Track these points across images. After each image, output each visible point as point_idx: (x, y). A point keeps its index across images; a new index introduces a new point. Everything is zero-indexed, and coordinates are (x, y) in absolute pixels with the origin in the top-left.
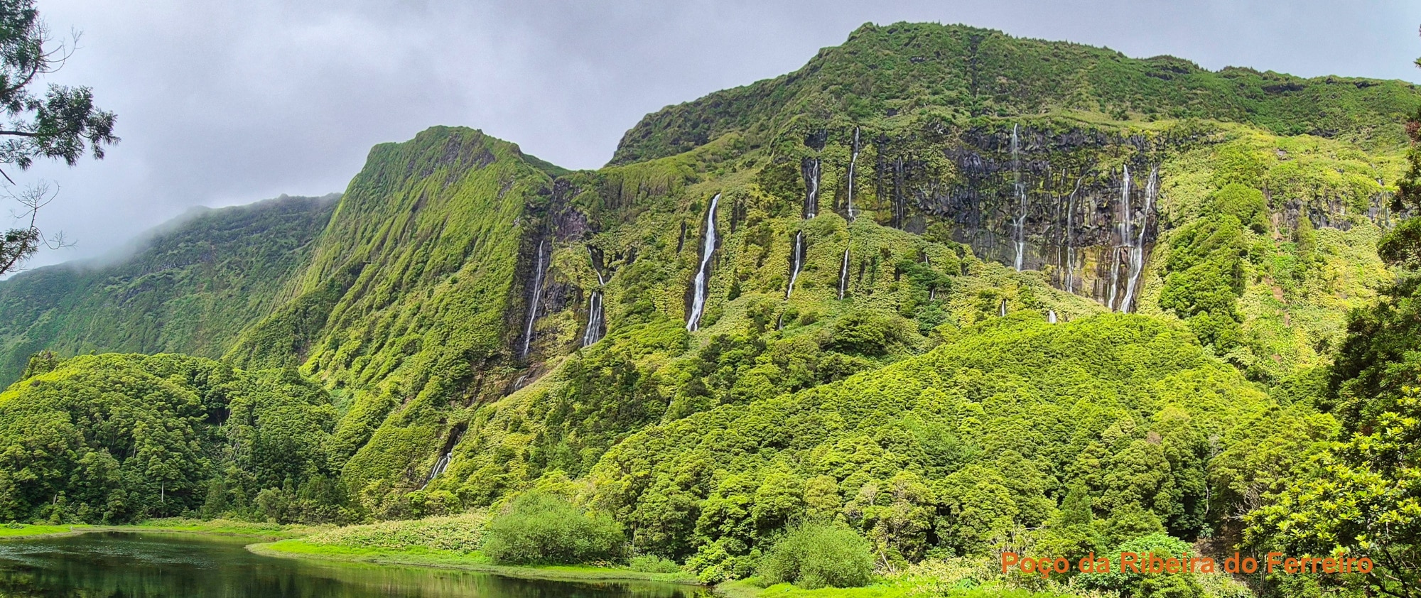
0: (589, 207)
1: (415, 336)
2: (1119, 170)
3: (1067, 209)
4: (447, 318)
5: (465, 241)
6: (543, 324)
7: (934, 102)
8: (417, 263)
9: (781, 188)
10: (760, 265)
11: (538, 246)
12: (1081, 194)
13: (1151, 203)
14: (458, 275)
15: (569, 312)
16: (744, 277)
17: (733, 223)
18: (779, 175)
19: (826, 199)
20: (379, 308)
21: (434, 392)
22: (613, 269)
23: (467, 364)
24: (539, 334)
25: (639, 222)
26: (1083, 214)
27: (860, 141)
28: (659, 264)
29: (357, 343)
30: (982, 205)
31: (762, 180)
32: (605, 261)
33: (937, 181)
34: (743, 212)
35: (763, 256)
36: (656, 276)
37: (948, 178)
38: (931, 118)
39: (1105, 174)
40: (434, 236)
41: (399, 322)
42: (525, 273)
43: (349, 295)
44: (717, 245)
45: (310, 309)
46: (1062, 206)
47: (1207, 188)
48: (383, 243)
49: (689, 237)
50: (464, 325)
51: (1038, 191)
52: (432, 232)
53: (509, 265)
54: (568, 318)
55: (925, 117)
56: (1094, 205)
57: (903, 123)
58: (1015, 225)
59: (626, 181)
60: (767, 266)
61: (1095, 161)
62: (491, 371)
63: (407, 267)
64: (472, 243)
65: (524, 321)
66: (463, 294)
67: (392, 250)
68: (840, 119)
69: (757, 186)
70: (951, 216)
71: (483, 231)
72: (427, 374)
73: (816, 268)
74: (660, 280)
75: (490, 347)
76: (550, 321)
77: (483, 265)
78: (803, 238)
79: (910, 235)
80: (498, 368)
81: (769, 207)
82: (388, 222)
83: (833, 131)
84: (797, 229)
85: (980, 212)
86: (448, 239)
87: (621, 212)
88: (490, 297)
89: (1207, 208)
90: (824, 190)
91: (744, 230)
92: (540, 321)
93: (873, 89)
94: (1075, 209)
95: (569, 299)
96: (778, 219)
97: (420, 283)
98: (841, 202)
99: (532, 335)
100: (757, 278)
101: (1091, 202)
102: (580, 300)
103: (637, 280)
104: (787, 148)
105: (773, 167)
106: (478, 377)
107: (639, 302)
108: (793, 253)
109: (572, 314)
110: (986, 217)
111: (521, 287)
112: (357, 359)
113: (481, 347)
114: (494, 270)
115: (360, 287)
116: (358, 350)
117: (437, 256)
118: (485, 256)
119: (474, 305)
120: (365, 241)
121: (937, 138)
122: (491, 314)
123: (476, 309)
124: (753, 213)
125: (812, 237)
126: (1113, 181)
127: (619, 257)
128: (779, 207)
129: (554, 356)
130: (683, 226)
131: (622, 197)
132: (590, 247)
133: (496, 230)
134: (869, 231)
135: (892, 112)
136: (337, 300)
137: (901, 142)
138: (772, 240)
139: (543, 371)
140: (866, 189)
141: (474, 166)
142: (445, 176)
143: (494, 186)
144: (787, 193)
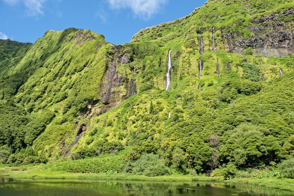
0: (129, 54)
5: (84, 62)
6: (114, 90)
9: (191, 47)
14: (81, 72)
15: (123, 86)
16: (183, 74)
17: (177, 57)
18: (190, 43)
19: (206, 48)
21: (74, 112)
22: (137, 72)
24: (113, 93)
27: (215, 30)
31: (185, 45)
34: (180, 54)
36: (153, 74)
44: (172, 64)
49: (163, 62)
57: (227, 23)
60: (190, 69)
62: (95, 106)
64: (87, 63)
68: (207, 25)
69: (183, 47)
72: (70, 106)
75: (95, 97)
76: (117, 88)
80: (98, 104)
81: (188, 52)
84: (199, 57)
88: (95, 80)
90: (205, 45)
93: (216, 15)
95: (124, 81)
96: (192, 55)
97: (66, 74)
98: (211, 48)
100: (188, 73)
104: (192, 35)
105: (188, 41)
106: (90, 107)
113: (92, 97)
117: (73, 66)
118: (92, 67)
124: (183, 55)
125: (204, 60)
127: (139, 68)
128: (192, 52)
129: (118, 101)
130: (160, 60)
132: (130, 66)
133: (96, 59)
135: (223, 20)
138: (191, 62)
140: (219, 43)
141: (87, 40)
142: (76, 42)
143: (95, 46)
144: (194, 48)
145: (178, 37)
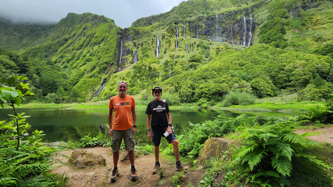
0: (132, 35)
1: (89, 57)
2: (242, 17)
3: (231, 28)
4: (99, 54)
5: (102, 38)
6: (124, 57)
7: (199, 13)
8: (88, 41)
9: (171, 32)
10: (169, 47)
11: (121, 41)
12: (234, 24)
13: (252, 22)
14: (100, 45)
15: (130, 55)
16: (166, 49)
17: (162, 39)
18: (170, 30)
19: (180, 34)
20: (77, 50)
21: (98, 71)
22: (138, 47)
23: (106, 65)
24: (123, 59)
25: (143, 38)
26: (235, 28)
27: (185, 23)
28: (148, 47)
29: (71, 58)
30: (211, 31)
31: (167, 31)
32: (136, 46)
33: (202, 28)
34: (164, 37)
35: (170, 45)
36: (148, 49)
37: (204, 27)
38: (199, 16)
39: (239, 19)
40: (92, 36)
41: (84, 54)
42: (119, 46)
43: (65, 45)
44: (160, 43)
45: (51, 47)
46: (230, 28)
47: (268, 13)
48: (74, 35)
49: (154, 42)
50: (104, 56)
51: (224, 26)
52: (91, 35)
53: (115, 44)
54: (130, 57)
55: (198, 16)
56: (237, 26)
57: (193, 18)
58: (219, 34)
59: (139, 30)
60: (171, 47)
61: (236, 17)
62: (112, 67)
63: (85, 42)
64: (104, 39)
65: (119, 56)
66: (103, 49)
67: (78, 37)
68: (181, 19)
69: (166, 32)
70: (205, 34)
71: (106, 36)
72: (95, 66)
73: (181, 47)
74: (149, 50)
75: (111, 61)
76: (126, 57)
77: (108, 44)
79: (198, 39)
80: (113, 66)
81: (169, 36)
82: (76, 31)
83: (180, 21)
84: (176, 40)
85: (211, 33)
86: (97, 37)
87: (139, 36)
88: (110, 50)
89: (269, 18)
90: (179, 32)
91: (165, 40)
92: (123, 57)
93: (186, 13)
94: (233, 28)
95: (130, 52)
96: (171, 38)
97: (89, 46)
98: (183, 34)
99: (121, 60)
100: (169, 49)
101: (236, 25)
102: (132, 53)
103: (145, 50)
104: (171, 25)
105: (169, 28)
106: (109, 68)
107: (145, 54)
108: (176, 44)
109: (131, 56)
110: (213, 33)
111: (118, 49)
112: (71, 61)
113: (109, 61)
114: (111, 45)
115: (68, 44)
116: (71, 59)
117: (94, 40)
118: (107, 42)
119: (106, 52)
120: (68, 34)
121: (201, 20)
122: (111, 54)
123: (107, 53)
124: (166, 37)
125: (179, 41)
126: (241, 20)
127: (139, 45)
128: (171, 36)
129: (127, 64)
130: (153, 40)
131: (139, 33)
132: (133, 42)
133: (110, 37)
134: (190, 39)
135: (191, 17)
136: (60, 46)
137: (194, 22)
138: (171, 42)
139: (125, 68)
140: (187, 31)
141: (102, 23)
142: (93, 23)
143: (108, 27)
144: (173, 33)
145: (162, 25)
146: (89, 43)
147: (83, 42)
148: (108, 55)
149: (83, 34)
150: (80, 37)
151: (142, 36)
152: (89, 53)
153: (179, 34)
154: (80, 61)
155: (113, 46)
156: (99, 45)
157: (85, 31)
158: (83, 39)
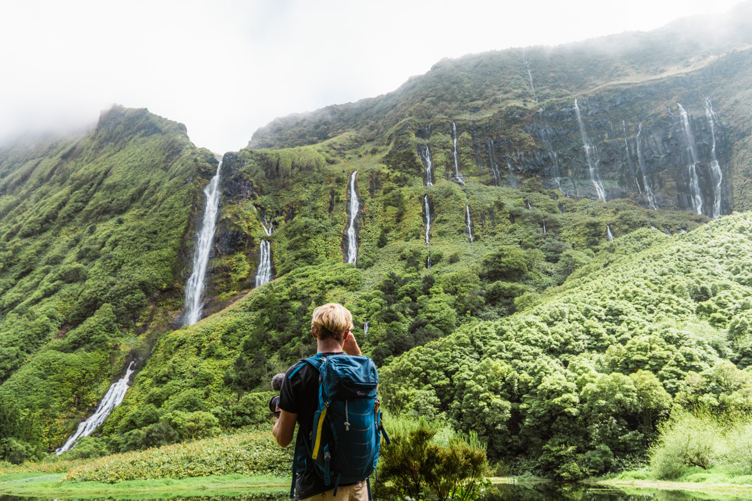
0: (253, 176)
2: (674, 108)
4: (118, 252)
5: (133, 190)
6: (216, 264)
8: (76, 202)
9: (404, 166)
10: (399, 221)
12: (645, 134)
14: (125, 217)
15: (242, 255)
16: (387, 231)
17: (371, 191)
18: (401, 158)
19: (440, 172)
22: (275, 223)
23: (142, 294)
24: (213, 272)
27: (457, 131)
28: (315, 221)
30: (561, 160)
31: (388, 162)
32: (268, 218)
33: (521, 150)
34: (378, 184)
35: (400, 215)
37: (530, 146)
38: (509, 108)
39: (663, 114)
44: (361, 207)
49: (338, 201)
50: (137, 260)
52: (93, 178)
53: (183, 213)
54: (241, 260)
55: (503, 109)
57: (486, 116)
59: (282, 160)
60: (405, 222)
61: (650, 108)
62: (164, 303)
66: (133, 233)
68: (439, 118)
69: (385, 166)
70: (537, 172)
71: (152, 184)
72: (96, 301)
73: (445, 220)
74: (319, 232)
75: (165, 281)
77: (155, 211)
78: (430, 200)
79: (510, 190)
80: (171, 299)
81: (397, 180)
83: (436, 126)
84: (422, 193)
85: (560, 166)
86: (112, 187)
87: (279, 181)
88: (164, 237)
90: (437, 166)
91: (380, 195)
92: (213, 260)
93: (459, 97)
95: (242, 244)
96: (406, 188)
97: (79, 219)
98: (451, 173)
100: (399, 230)
102: (252, 246)
103: (301, 233)
104: (404, 139)
105: (395, 152)
106: (152, 307)
109: (244, 257)
110: (566, 167)
113: (157, 280)
117: (100, 198)
118: (154, 204)
119: (146, 243)
124: (386, 184)
125: (437, 199)
126: (673, 119)
127: (280, 214)
128: (406, 180)
129: (227, 291)
130: (332, 194)
131: (280, 171)
132: (256, 205)
133: (167, 185)
134: (480, 190)
135: (476, 109)
137: (487, 130)
138: (405, 203)
140: (468, 162)
141: (139, 134)
142: (103, 137)
143: (162, 151)
144: (410, 170)
145: (369, 141)
146: (81, 210)
147: (56, 204)
148: (154, 254)
149: (60, 177)
150: (43, 188)
151: (291, 181)
152: (77, 249)
153: (437, 173)
154: (36, 280)
155: (175, 220)
156: (120, 217)
157: (70, 165)
158: (60, 193)
